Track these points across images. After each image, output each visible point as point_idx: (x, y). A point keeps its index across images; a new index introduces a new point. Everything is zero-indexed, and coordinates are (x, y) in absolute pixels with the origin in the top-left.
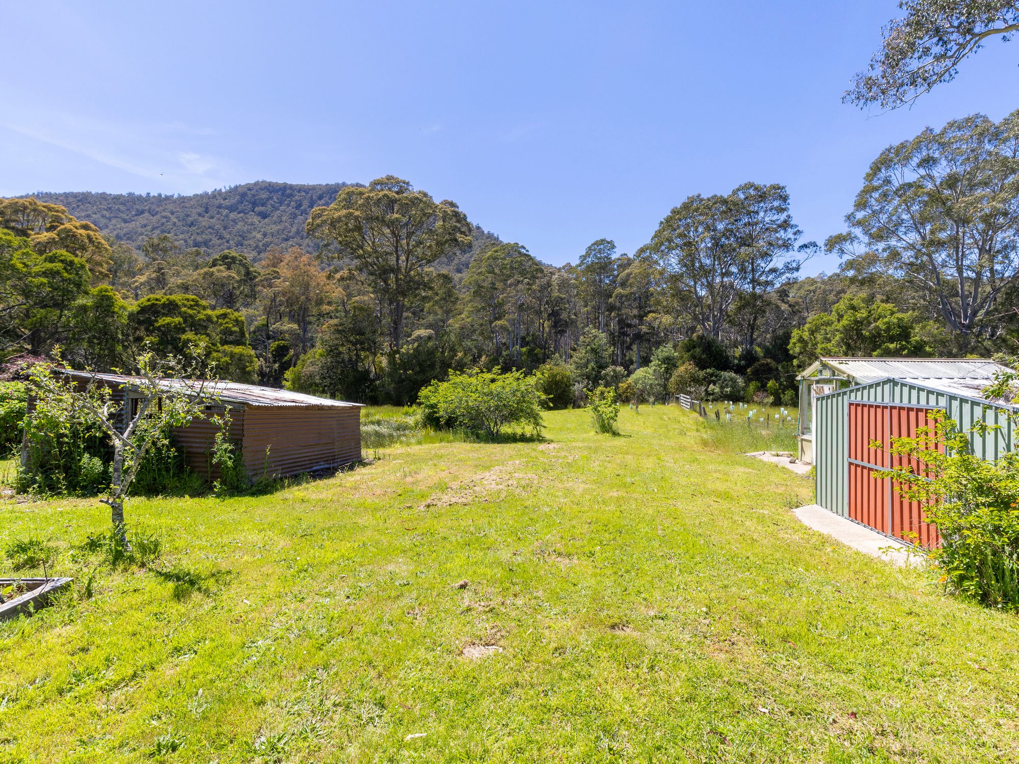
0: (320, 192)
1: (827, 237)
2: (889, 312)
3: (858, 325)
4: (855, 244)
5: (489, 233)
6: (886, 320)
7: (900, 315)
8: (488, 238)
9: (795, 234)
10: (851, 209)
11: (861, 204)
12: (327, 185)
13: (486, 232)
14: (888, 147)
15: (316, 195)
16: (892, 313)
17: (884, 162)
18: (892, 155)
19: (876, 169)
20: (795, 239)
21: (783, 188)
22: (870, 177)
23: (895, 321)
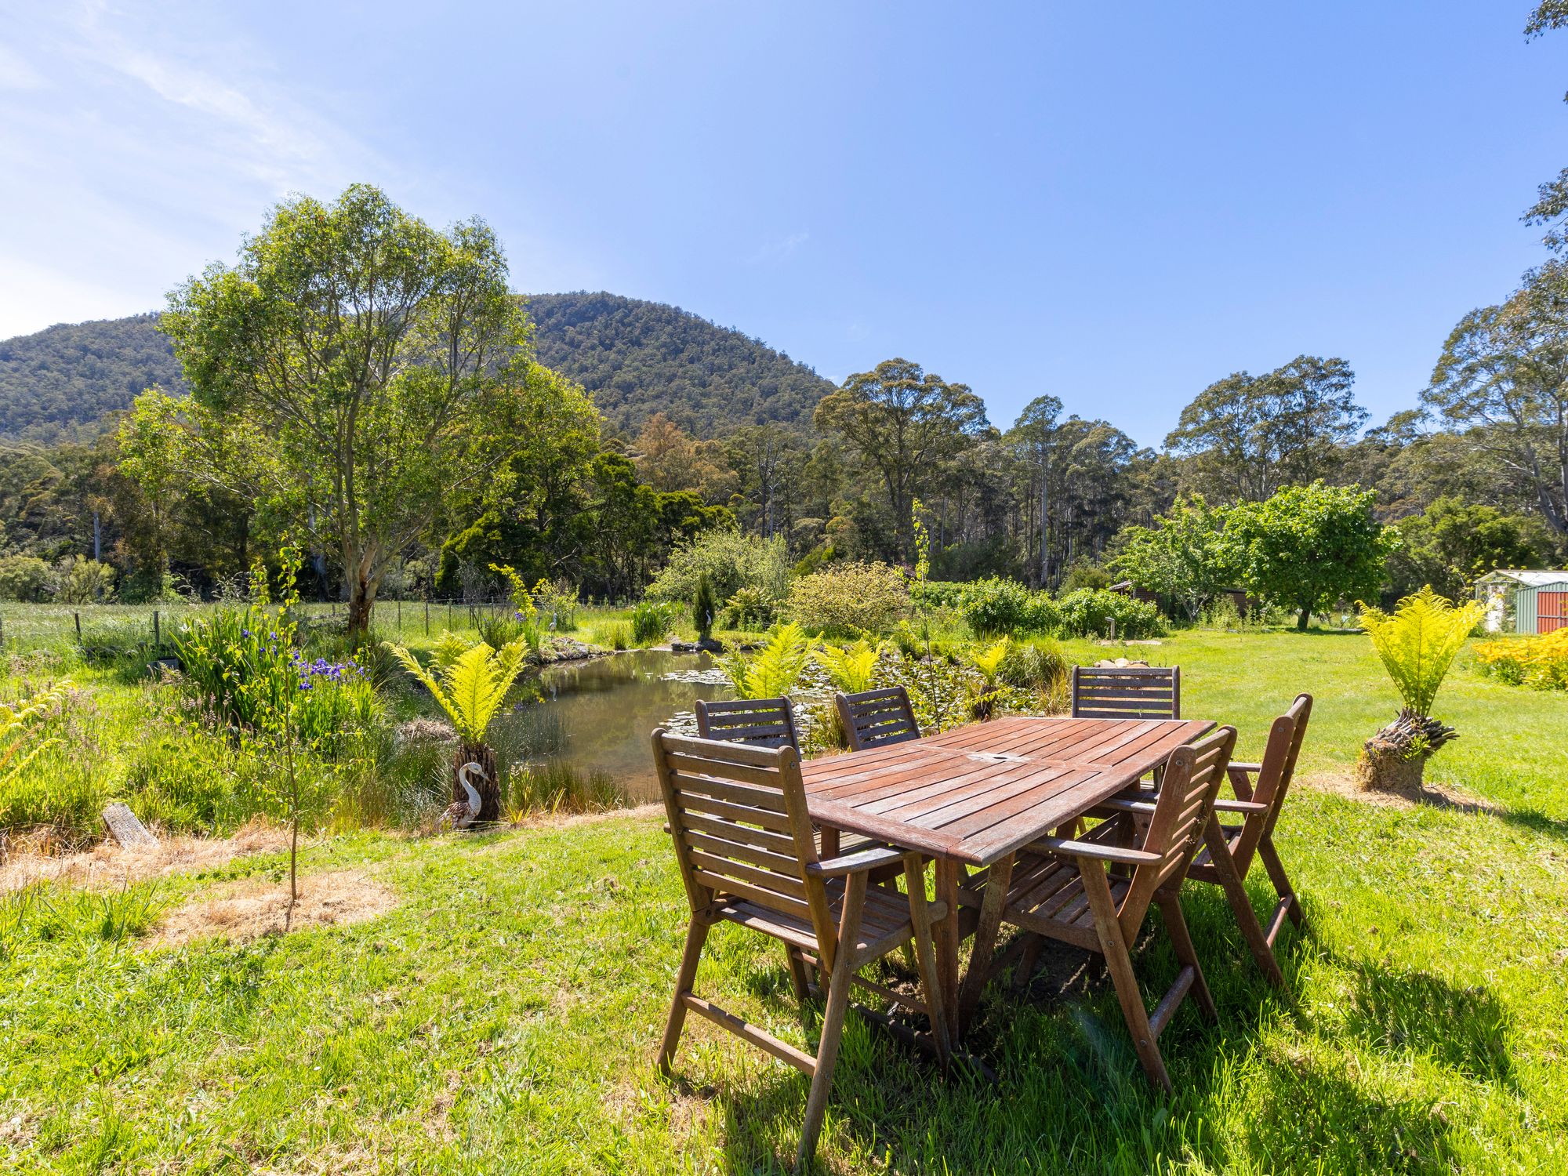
0: (549, 306)
1: (1393, 414)
2: (1490, 517)
3: (1456, 529)
4: (1428, 422)
5: (800, 364)
6: (1488, 525)
7: (1503, 520)
8: (799, 372)
9: (1361, 417)
10: (1426, 385)
11: (1439, 377)
12: (558, 295)
13: (795, 364)
14: (1472, 310)
15: (543, 310)
16: (1495, 518)
17: (1468, 328)
18: (1477, 321)
19: (1457, 337)
20: (1362, 423)
21: (1346, 363)
22: (1448, 346)
23: (1499, 526)
